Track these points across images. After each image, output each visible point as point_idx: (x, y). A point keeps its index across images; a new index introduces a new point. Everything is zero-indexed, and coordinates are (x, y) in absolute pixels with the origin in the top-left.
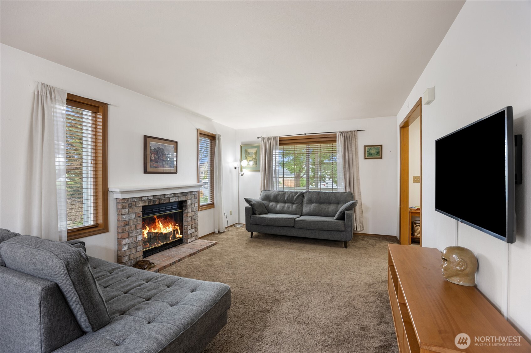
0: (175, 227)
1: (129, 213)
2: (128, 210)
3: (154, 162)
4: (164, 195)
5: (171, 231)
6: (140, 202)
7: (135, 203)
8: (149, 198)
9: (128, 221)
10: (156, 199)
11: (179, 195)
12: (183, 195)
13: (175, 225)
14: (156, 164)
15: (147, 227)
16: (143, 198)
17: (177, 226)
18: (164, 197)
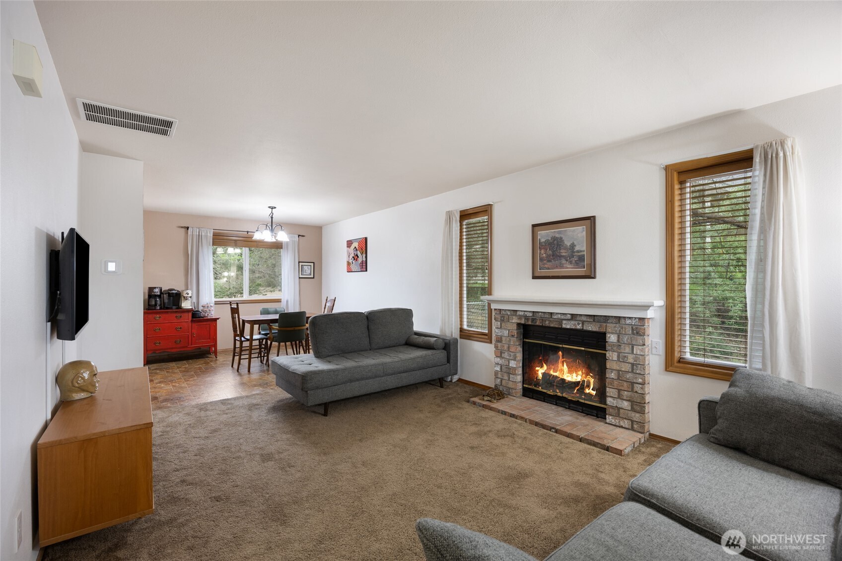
0: (586, 378)
1: (501, 327)
2: (501, 324)
3: (545, 262)
4: (552, 313)
5: (579, 382)
6: (514, 317)
7: (509, 317)
8: (526, 313)
9: (501, 338)
10: (537, 318)
11: (584, 319)
12: (594, 321)
13: (587, 374)
14: (548, 263)
15: (545, 365)
16: (518, 313)
17: (591, 376)
18: (551, 317)
